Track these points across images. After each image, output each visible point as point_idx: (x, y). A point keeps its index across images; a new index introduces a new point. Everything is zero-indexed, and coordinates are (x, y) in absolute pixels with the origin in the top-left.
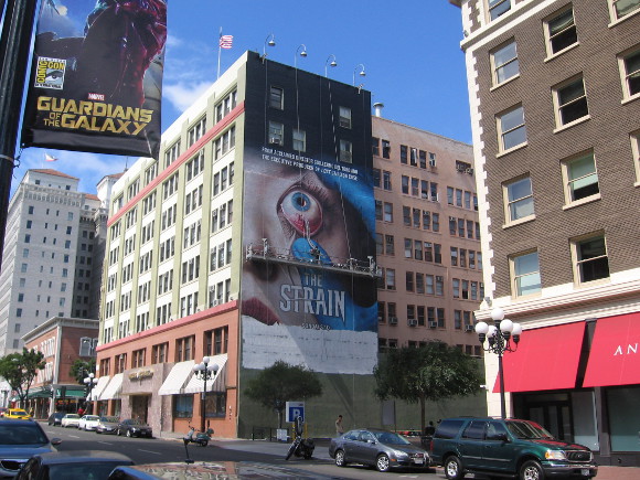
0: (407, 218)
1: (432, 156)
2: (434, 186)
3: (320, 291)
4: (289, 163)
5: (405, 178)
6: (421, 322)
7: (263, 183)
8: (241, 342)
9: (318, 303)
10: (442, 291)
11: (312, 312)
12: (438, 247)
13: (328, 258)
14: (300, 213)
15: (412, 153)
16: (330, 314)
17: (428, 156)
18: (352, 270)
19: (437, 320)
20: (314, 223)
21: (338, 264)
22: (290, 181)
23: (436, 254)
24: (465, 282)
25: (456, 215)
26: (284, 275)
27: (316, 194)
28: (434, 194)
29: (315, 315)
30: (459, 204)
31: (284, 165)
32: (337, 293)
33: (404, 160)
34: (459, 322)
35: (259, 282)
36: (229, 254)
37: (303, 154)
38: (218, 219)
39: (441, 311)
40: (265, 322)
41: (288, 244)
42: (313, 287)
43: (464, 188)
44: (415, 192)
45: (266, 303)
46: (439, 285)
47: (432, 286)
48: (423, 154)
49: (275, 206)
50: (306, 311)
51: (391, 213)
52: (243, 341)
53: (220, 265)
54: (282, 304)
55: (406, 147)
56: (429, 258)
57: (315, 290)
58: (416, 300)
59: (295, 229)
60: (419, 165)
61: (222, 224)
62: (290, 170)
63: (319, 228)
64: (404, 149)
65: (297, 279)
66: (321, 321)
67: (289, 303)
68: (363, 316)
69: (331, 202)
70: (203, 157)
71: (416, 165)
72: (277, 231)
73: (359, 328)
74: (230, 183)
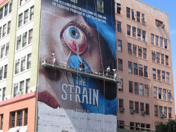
0: (129, 49)
1: (143, 15)
2: (144, 32)
3: (85, 89)
4: (68, 9)
5: (129, 26)
6: (137, 111)
7: (52, 19)
8: (37, 118)
9: (84, 96)
10: (148, 94)
11: (80, 101)
12: (146, 68)
13: (89, 69)
14: (74, 40)
15: (133, 13)
16: (90, 103)
17: (141, 15)
18: (103, 77)
19: (145, 111)
20: (82, 47)
21: (96, 73)
22: (68, 20)
23: (144, 72)
24: (160, 89)
25: (155, 50)
26: (64, 78)
27: (83, 29)
28: (144, 37)
29: (81, 104)
30: (157, 44)
31: (65, 10)
32: (94, 90)
33: (128, 16)
34: (156, 112)
35: (49, 80)
36: (29, 63)
37: (76, 5)
38: (21, 41)
39: (147, 106)
40: (52, 107)
41: (67, 58)
42: (80, 86)
43: (160, 35)
44: (134, 35)
45: (53, 94)
46: (146, 90)
47: (143, 90)
48: (138, 14)
49: (59, 34)
50: (76, 101)
51: (121, 46)
52: (38, 118)
53: (22, 70)
54: (62, 96)
55: (129, 9)
56: (141, 74)
57: (82, 87)
58: (134, 98)
59: (71, 50)
60: (136, 19)
61: (24, 44)
62: (69, 13)
63: (84, 50)
64: (128, 9)
65: (71, 80)
66: (85, 107)
67: (66, 95)
68: (109, 105)
69: (91, 35)
70: (11, 4)
71: (134, 19)
72: (60, 49)
73: (107, 113)
74: (31, 19)
